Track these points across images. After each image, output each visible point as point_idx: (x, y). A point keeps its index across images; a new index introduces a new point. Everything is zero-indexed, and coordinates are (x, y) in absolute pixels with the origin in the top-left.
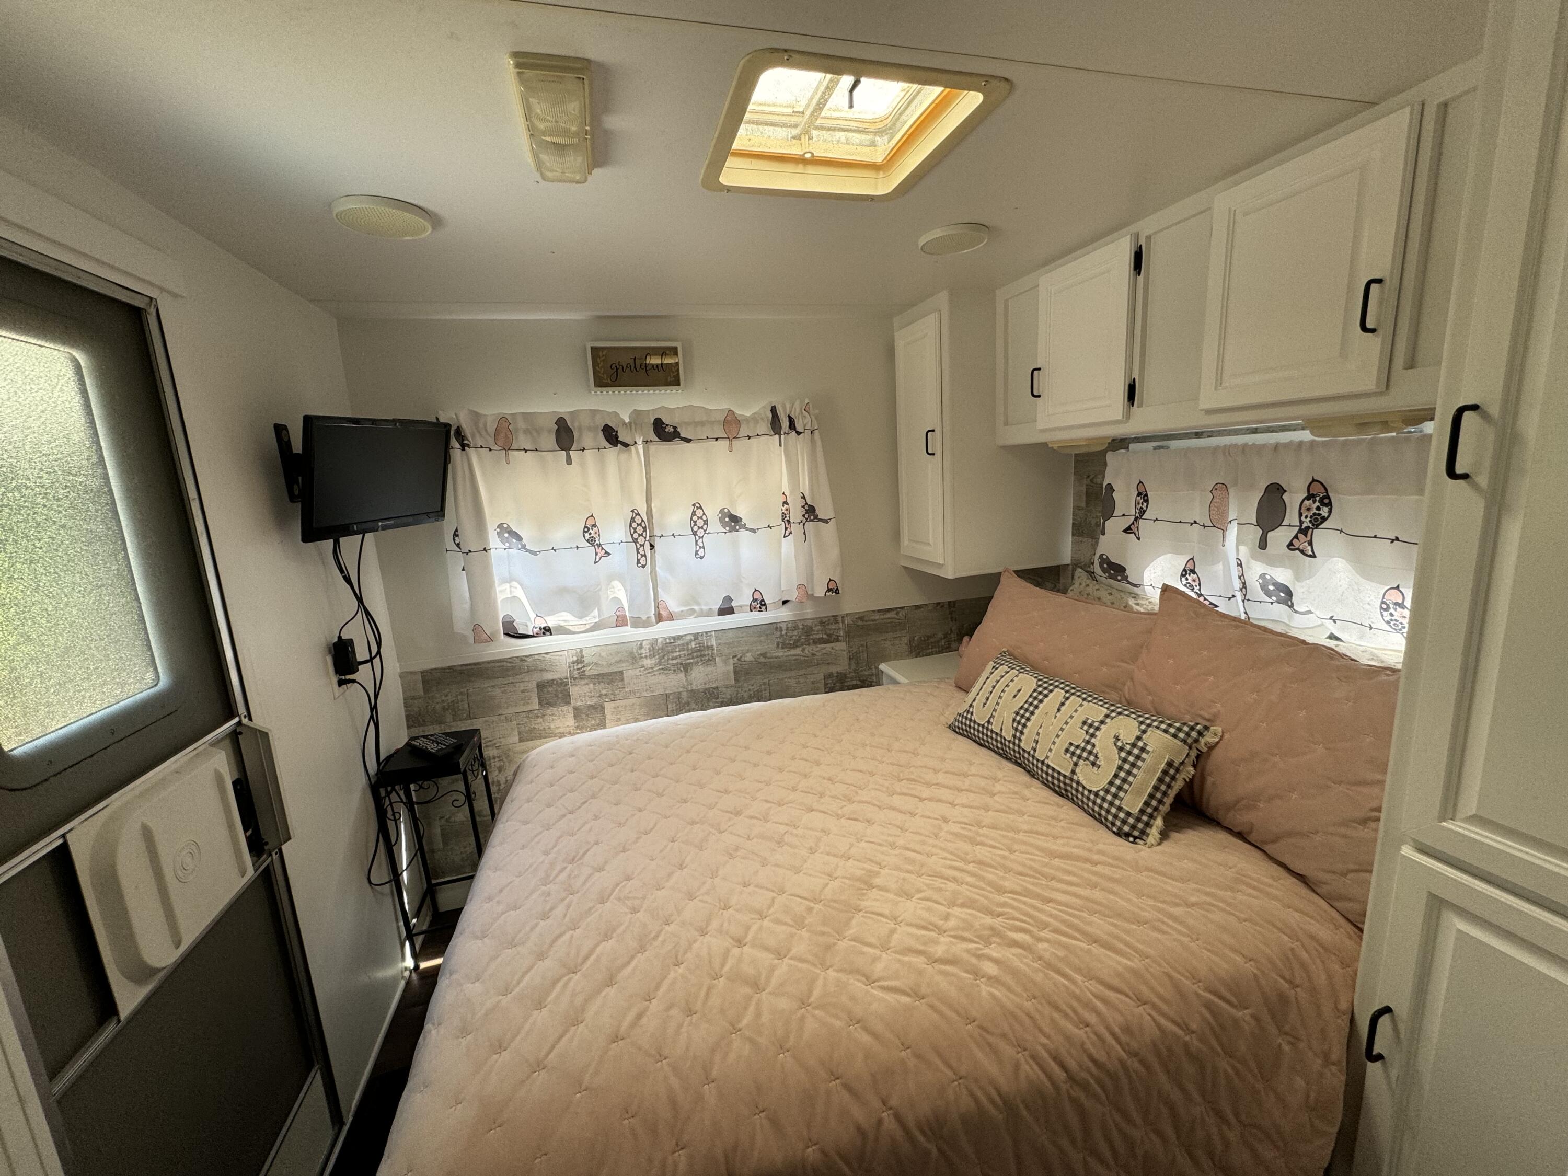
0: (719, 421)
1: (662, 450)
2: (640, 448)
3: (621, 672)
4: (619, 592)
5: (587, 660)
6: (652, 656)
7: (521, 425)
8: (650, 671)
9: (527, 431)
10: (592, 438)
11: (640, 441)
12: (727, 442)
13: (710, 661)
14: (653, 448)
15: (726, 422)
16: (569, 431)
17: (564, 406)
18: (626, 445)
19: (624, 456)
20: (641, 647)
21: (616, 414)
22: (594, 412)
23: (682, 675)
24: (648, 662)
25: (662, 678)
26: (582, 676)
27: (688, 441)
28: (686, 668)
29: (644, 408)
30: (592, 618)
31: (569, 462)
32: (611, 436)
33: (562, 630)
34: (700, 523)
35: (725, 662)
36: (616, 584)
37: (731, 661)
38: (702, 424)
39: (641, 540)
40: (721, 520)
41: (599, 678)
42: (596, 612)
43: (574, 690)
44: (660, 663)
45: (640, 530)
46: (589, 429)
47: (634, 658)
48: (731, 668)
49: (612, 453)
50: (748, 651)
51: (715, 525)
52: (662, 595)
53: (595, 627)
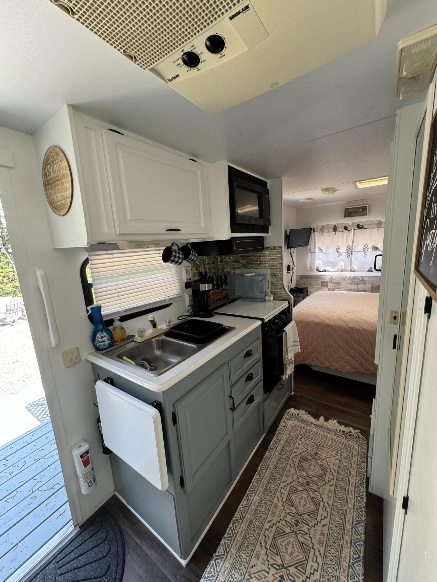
0: (375, 224)
1: (359, 231)
2: (353, 231)
3: (341, 283)
4: (343, 264)
5: (333, 278)
7: (326, 227)
8: (348, 283)
10: (341, 229)
11: (353, 229)
12: (377, 229)
13: (365, 283)
14: (356, 231)
15: (378, 224)
16: (336, 228)
17: (335, 223)
18: (349, 230)
19: (348, 233)
20: (347, 277)
21: (348, 223)
22: (343, 223)
23: (356, 286)
24: (348, 281)
25: (351, 286)
26: (331, 282)
27: (366, 229)
28: (358, 284)
29: (355, 221)
30: (335, 269)
31: (335, 234)
32: (346, 228)
33: (328, 271)
34: (366, 249)
35: (369, 285)
36: (342, 262)
37: (371, 285)
38: (371, 224)
39: (349, 252)
40: (372, 248)
41: (335, 283)
42: (336, 268)
43: (329, 285)
44: (351, 282)
45: (349, 250)
46: (341, 227)
47: (344, 279)
48: (371, 287)
49: (346, 232)
50: (377, 283)
51: (370, 249)
52: (353, 265)
53: (336, 271)
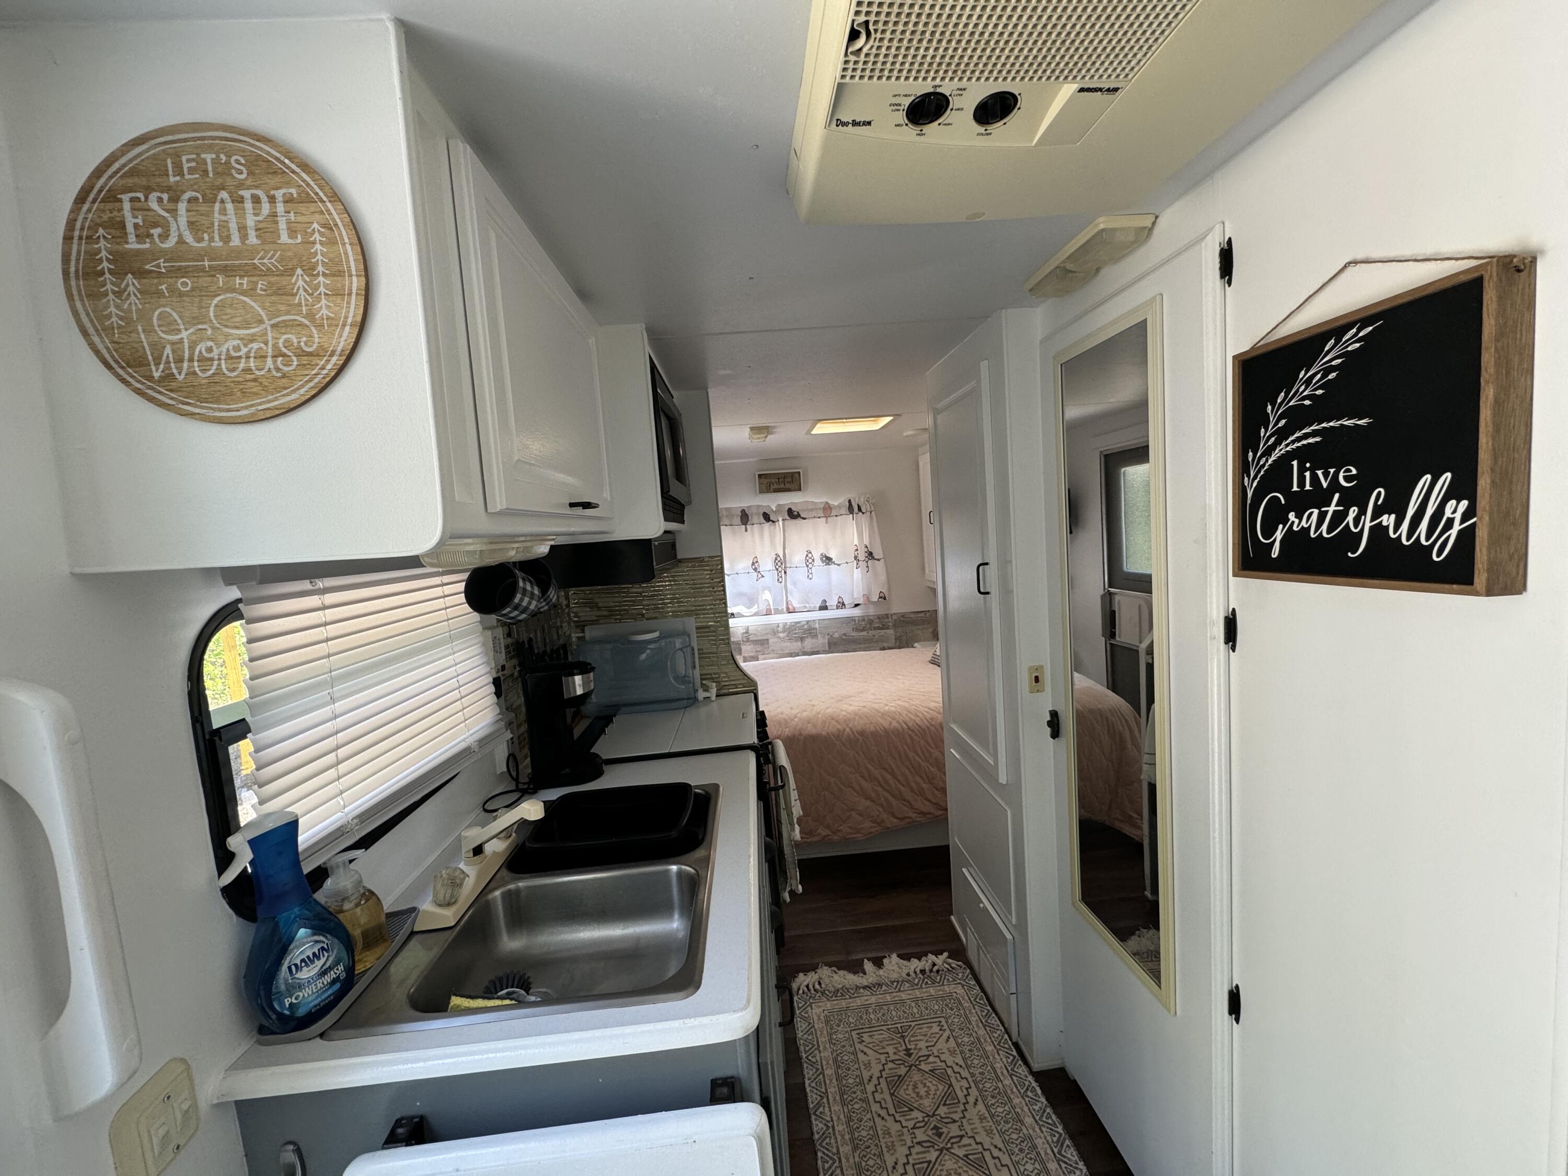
0: (820, 509)
1: (792, 523)
2: (781, 523)
3: (768, 640)
4: (767, 596)
5: (750, 632)
6: (784, 632)
7: (725, 513)
8: (783, 640)
9: (727, 516)
10: (756, 518)
11: (780, 519)
12: (824, 519)
13: (815, 636)
14: (786, 522)
15: (824, 509)
16: (747, 516)
17: (744, 504)
18: (774, 522)
19: (772, 527)
20: (778, 626)
21: (769, 507)
22: (759, 506)
23: (799, 643)
24: (781, 635)
25: (788, 644)
26: (748, 640)
27: (804, 519)
28: (802, 639)
29: (782, 503)
30: (754, 609)
31: (746, 530)
32: (767, 517)
33: (740, 615)
34: (810, 561)
35: (823, 637)
36: (767, 592)
37: (827, 637)
38: (812, 510)
39: (780, 569)
40: (821, 559)
41: (756, 642)
42: (756, 606)
43: (743, 648)
44: (788, 636)
45: (779, 564)
46: (757, 514)
47: (775, 632)
48: (827, 641)
49: (767, 525)
50: (836, 632)
51: (818, 562)
52: (790, 598)
53: (756, 614)
